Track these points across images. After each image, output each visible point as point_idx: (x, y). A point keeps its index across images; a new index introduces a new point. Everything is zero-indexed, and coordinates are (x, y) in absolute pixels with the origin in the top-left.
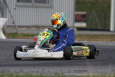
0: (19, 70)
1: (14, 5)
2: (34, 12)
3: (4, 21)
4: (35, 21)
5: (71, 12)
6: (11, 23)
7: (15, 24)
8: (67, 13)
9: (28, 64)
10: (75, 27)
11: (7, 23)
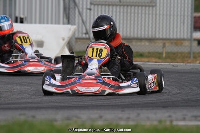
0: (97, 116)
1: (89, 3)
2: (122, 14)
3: (70, 30)
4: (125, 29)
5: (188, 13)
6: (82, 34)
7: (89, 36)
8: (181, 16)
9: (113, 105)
10: (195, 40)
11: (77, 33)
